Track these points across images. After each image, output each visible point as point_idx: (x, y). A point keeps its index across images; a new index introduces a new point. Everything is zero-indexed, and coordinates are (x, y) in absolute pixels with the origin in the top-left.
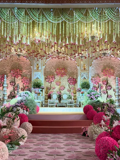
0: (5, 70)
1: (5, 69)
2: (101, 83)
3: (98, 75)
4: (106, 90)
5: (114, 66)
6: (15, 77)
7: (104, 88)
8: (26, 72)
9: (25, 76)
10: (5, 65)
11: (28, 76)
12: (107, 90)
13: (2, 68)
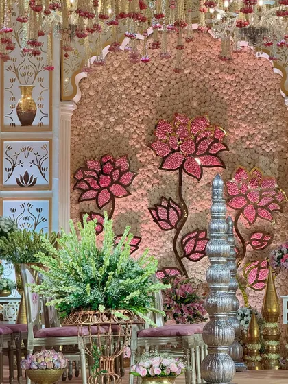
0: (119, 129)
1: (117, 123)
6: (181, 168)
8: (252, 136)
9: (245, 160)
10: (116, 98)
11: (263, 160)
13: (100, 117)
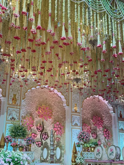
2: (34, 128)
3: (31, 115)
4: (41, 139)
5: (52, 104)
7: (39, 136)
12: (43, 140)
